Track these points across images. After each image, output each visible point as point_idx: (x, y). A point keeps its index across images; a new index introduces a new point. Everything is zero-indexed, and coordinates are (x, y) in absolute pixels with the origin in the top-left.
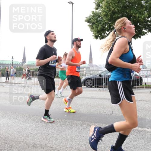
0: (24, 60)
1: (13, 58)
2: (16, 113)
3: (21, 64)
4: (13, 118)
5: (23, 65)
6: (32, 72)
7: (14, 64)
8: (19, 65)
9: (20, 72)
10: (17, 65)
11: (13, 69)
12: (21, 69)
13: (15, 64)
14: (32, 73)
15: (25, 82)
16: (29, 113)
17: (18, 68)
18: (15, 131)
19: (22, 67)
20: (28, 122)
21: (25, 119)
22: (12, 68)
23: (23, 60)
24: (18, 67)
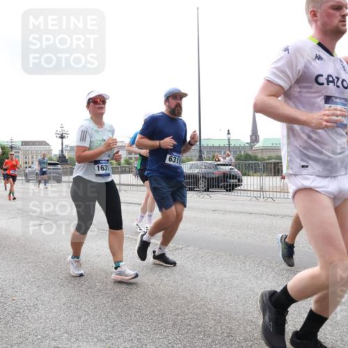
0: (254, 137)
1: (229, 133)
2: (240, 257)
3: (247, 145)
4: (234, 268)
5: (252, 147)
6: (274, 163)
7: (232, 145)
8: (244, 148)
9: (245, 164)
10: (239, 148)
11: (231, 157)
12: (248, 157)
13: (235, 147)
14: (273, 165)
15: (259, 187)
16: (269, 258)
17: (241, 155)
18: (238, 297)
19: (250, 153)
20: (267, 279)
21: (260, 270)
22: (228, 156)
23: (251, 136)
24: (242, 153)
